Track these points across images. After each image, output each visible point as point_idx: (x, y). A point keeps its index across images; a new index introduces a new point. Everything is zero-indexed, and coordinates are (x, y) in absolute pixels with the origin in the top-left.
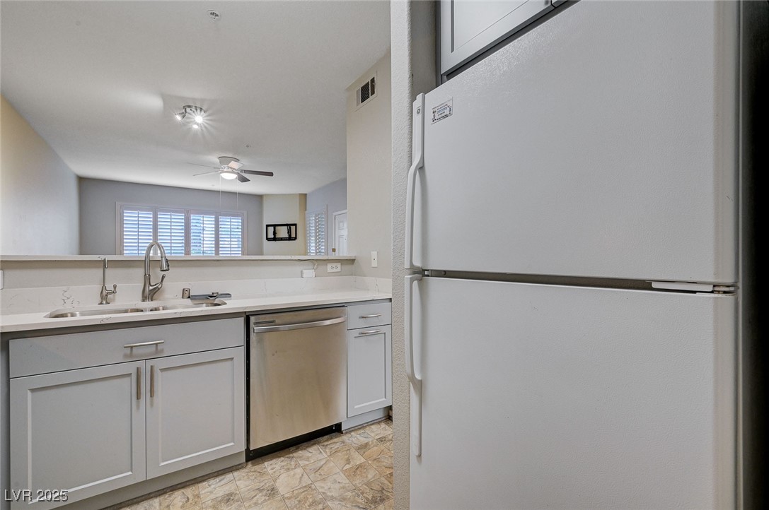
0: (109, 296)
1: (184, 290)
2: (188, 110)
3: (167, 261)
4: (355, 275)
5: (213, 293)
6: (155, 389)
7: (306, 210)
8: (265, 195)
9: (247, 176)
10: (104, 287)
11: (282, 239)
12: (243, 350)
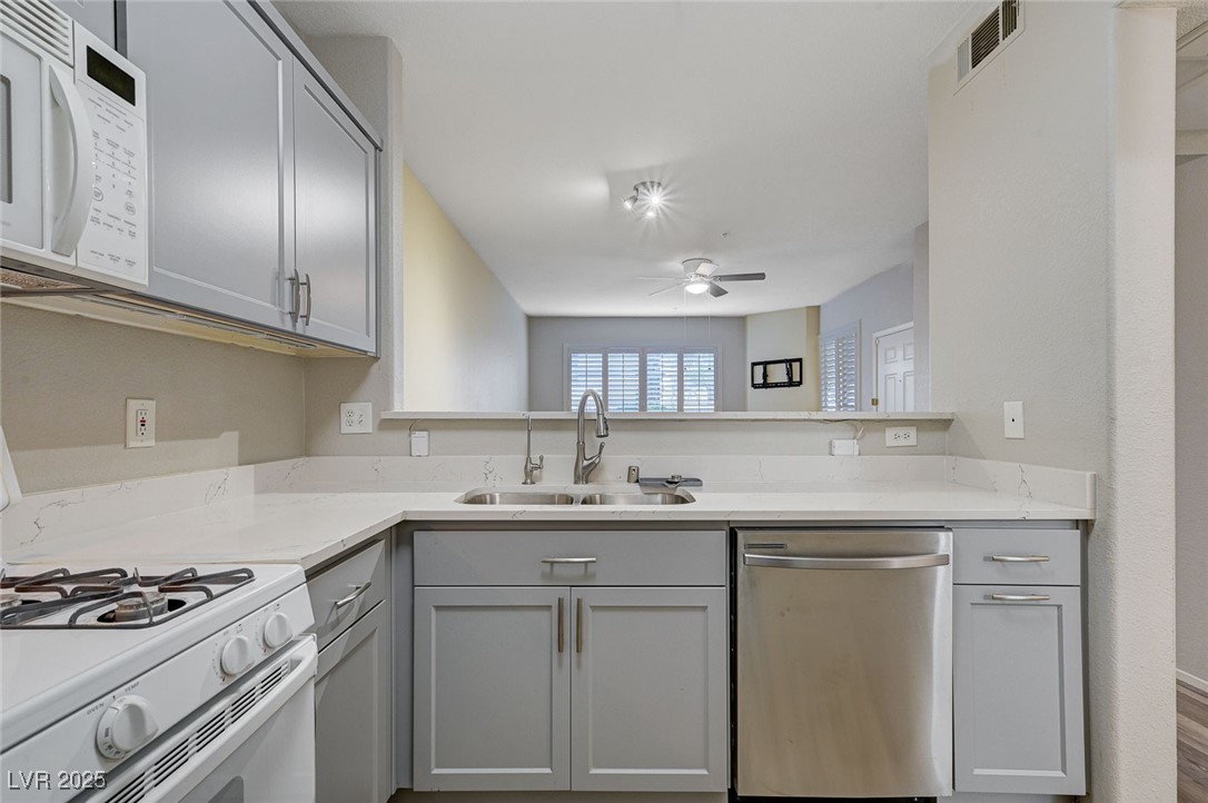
0: (535, 472)
1: (630, 468)
2: (641, 189)
3: (605, 421)
4: (951, 454)
5: (673, 477)
6: (584, 638)
7: (818, 333)
8: (752, 315)
9: (723, 285)
10: (529, 459)
11: (777, 385)
12: (724, 593)
